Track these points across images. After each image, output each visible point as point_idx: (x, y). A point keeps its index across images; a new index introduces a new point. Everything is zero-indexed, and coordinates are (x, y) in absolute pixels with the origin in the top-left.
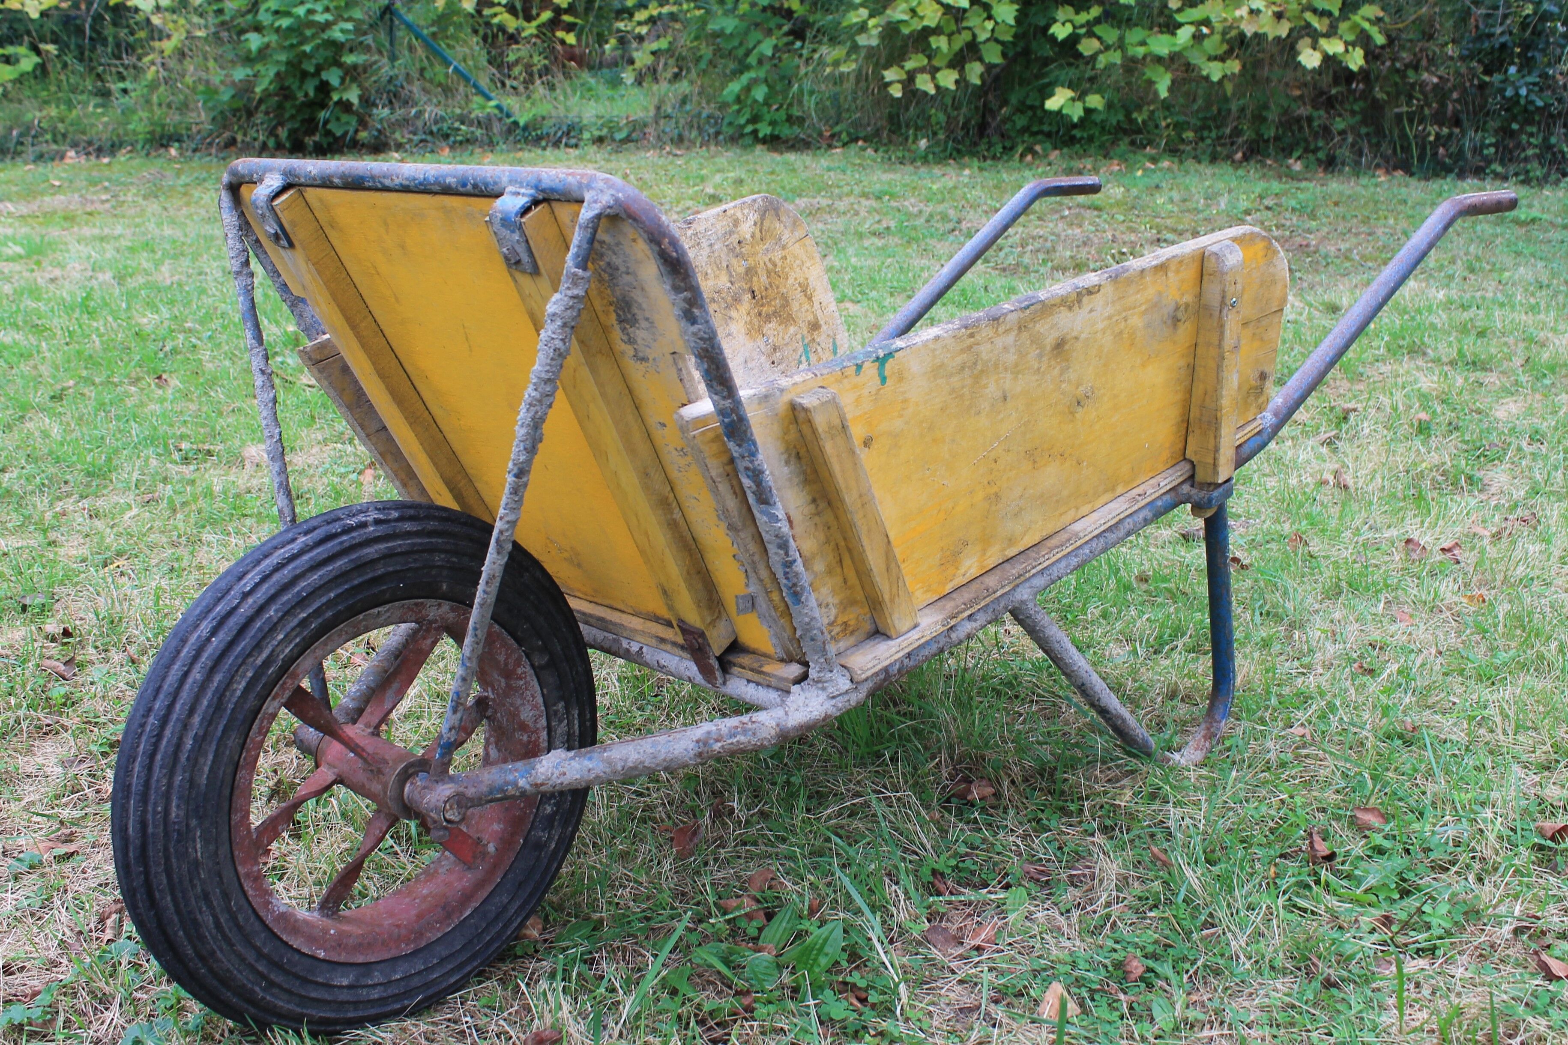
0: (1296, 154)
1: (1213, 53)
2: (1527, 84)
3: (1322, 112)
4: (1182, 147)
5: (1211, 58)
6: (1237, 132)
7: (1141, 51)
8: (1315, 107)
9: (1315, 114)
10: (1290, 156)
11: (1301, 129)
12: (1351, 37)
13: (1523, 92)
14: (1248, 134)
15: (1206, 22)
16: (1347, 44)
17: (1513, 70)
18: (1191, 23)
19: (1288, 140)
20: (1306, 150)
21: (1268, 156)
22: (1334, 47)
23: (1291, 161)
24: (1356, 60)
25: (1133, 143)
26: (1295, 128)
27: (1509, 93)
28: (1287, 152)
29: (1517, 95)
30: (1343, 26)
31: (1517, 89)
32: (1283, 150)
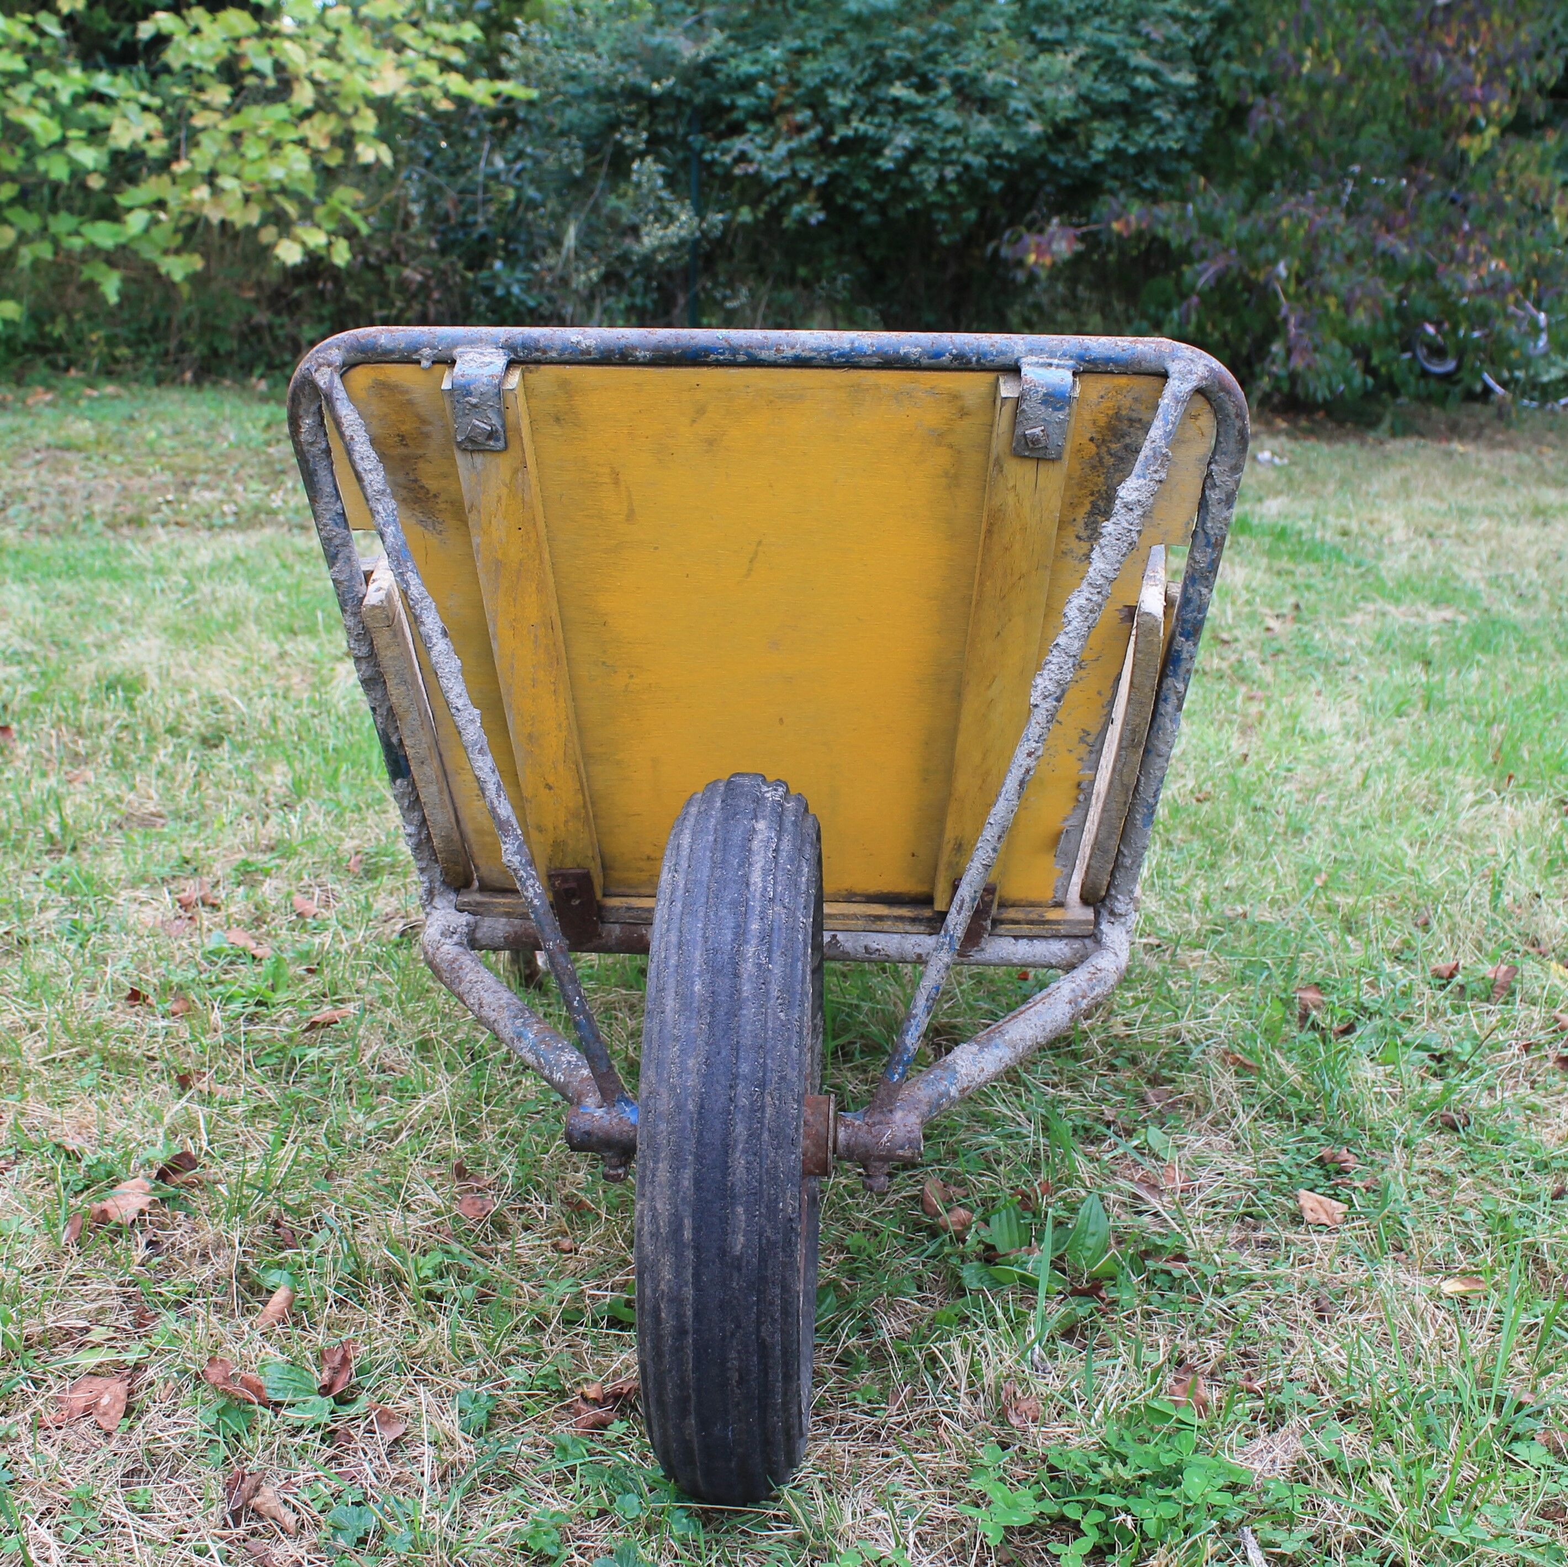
0: (258, 371)
1: (164, 244)
2: (519, 281)
3: (285, 319)
4: (119, 368)
5: (166, 252)
6: (183, 347)
7: (77, 243)
8: (278, 313)
9: (278, 321)
10: (250, 373)
11: (260, 341)
12: (331, 226)
13: (516, 289)
14: (199, 350)
15: (160, 204)
16: (330, 233)
17: (498, 265)
18: (143, 206)
19: (247, 354)
20: (271, 367)
21: (224, 375)
22: (317, 239)
23: (254, 380)
24: (341, 255)
25: (53, 365)
26: (253, 339)
27: (500, 291)
28: (246, 369)
29: (509, 293)
30: (320, 212)
31: (508, 288)
32: (242, 367)
